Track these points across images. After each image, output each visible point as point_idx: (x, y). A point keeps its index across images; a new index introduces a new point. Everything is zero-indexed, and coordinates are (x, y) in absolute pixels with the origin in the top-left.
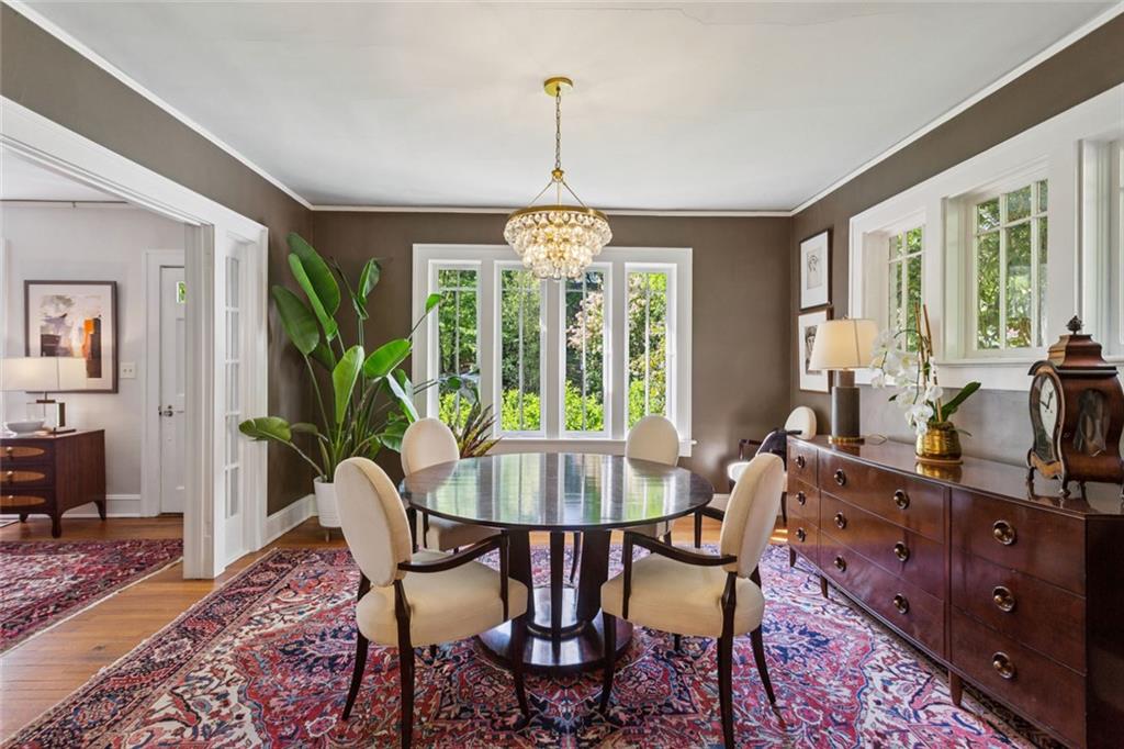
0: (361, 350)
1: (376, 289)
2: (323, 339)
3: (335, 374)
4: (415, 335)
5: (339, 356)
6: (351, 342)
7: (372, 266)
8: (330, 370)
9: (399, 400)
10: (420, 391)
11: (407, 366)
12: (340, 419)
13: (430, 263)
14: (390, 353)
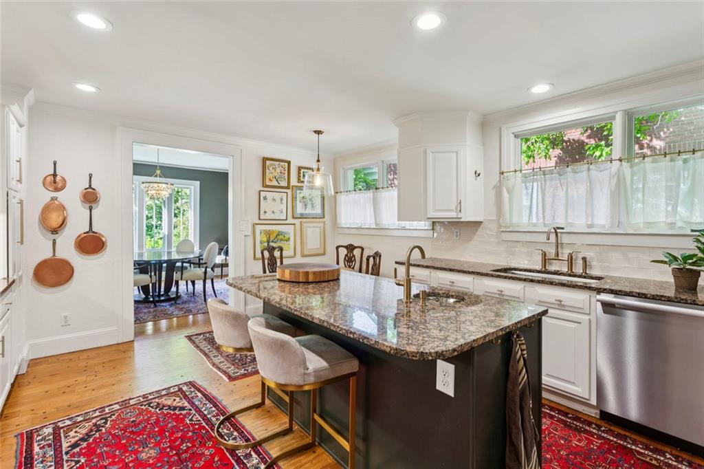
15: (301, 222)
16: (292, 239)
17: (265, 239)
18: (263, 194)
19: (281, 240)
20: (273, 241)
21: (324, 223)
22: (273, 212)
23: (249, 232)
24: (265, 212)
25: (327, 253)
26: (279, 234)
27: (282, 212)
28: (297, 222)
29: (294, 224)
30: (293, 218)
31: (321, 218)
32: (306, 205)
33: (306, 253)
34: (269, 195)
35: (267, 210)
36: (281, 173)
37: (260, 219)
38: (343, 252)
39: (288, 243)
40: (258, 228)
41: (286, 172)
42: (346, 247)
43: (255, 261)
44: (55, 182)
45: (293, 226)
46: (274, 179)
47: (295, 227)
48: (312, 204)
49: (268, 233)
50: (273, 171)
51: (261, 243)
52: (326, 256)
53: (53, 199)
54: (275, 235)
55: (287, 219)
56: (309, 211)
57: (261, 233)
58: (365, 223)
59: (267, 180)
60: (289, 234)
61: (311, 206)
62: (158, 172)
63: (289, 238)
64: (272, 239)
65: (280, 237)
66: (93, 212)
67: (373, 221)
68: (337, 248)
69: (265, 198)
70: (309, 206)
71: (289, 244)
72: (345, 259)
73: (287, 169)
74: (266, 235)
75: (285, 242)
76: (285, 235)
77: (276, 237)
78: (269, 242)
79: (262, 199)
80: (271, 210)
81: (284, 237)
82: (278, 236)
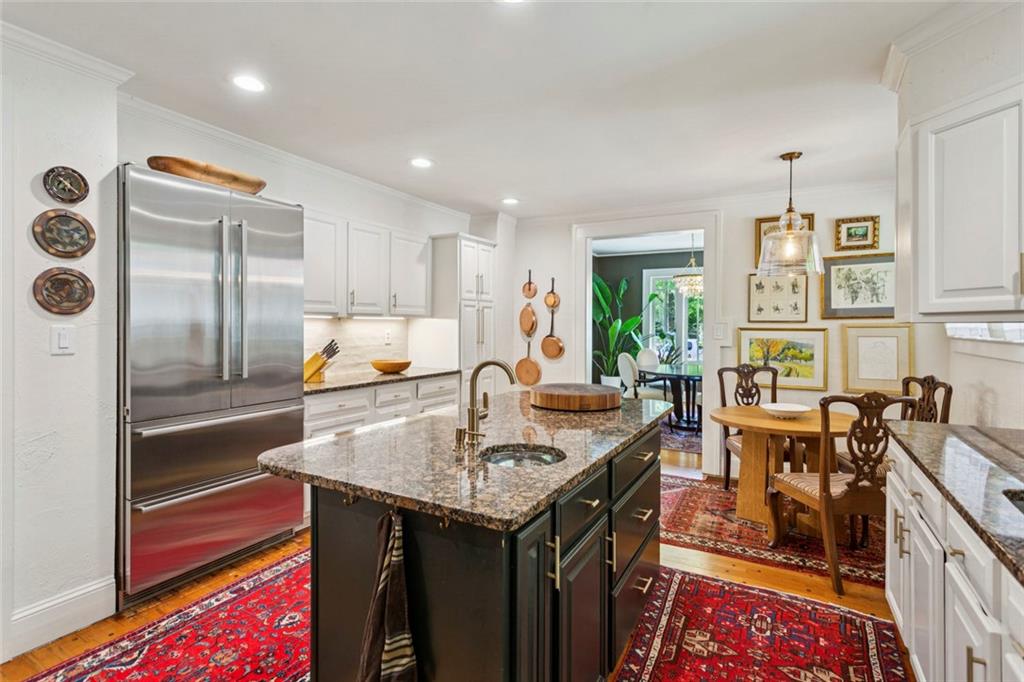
0: (620, 321)
1: (626, 292)
2: (605, 317)
3: (610, 331)
4: (644, 313)
5: (611, 324)
6: (615, 318)
7: (624, 282)
8: (607, 330)
9: (636, 342)
10: (646, 339)
11: (640, 328)
12: (611, 350)
13: (651, 279)
14: (633, 322)
15: (842, 326)
16: (819, 357)
17: (760, 354)
18: (755, 279)
19: (794, 357)
20: (775, 359)
21: (909, 327)
22: (777, 309)
23: (730, 342)
24: (760, 310)
26: (790, 346)
27: (796, 308)
28: (833, 325)
29: (824, 330)
30: (823, 317)
32: (855, 292)
35: (762, 307)
37: (749, 321)
39: (810, 363)
40: (747, 336)
44: (529, 288)
45: (822, 333)
47: (826, 336)
48: (874, 289)
49: (766, 344)
53: (529, 305)
54: (780, 348)
55: (806, 321)
56: (863, 303)
57: (751, 343)
60: (812, 347)
61: (868, 293)
62: (693, 261)
63: (812, 356)
64: (773, 355)
65: (791, 352)
66: (555, 316)
69: (760, 286)
70: (864, 293)
71: (812, 367)
74: (762, 348)
75: (803, 362)
76: (803, 350)
77: (783, 351)
78: (768, 359)
79: (753, 288)
80: (772, 305)
81: (801, 352)
82: (786, 351)
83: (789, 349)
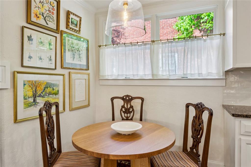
15: (69, 73)
16: (61, 92)
17: (30, 94)
18: (27, 32)
19: (50, 94)
20: (40, 96)
21: (89, 75)
23: (8, 84)
24: (30, 57)
25: (91, 105)
26: (48, 85)
28: (66, 72)
29: (63, 75)
30: (62, 67)
31: (86, 70)
32: (74, 55)
33: (74, 106)
34: (35, 35)
36: (49, 11)
37: (22, 66)
38: (119, 103)
39: (57, 96)
40: (21, 78)
41: (55, 12)
42: (122, 98)
43: (16, 125)
45: (62, 77)
46: (41, 17)
47: (64, 78)
48: (79, 54)
49: (34, 85)
50: (40, 5)
51: (25, 99)
52: (90, 107)
54: (43, 87)
55: (56, 69)
56: (76, 62)
57: (24, 85)
58: (137, 75)
59: (33, 15)
60: (58, 86)
61: (78, 56)
63: (58, 91)
64: (38, 93)
65: (49, 90)
67: (150, 72)
68: (112, 99)
69: (30, 38)
70: (77, 56)
71: (58, 98)
72: (121, 110)
73: (55, 8)
74: (32, 88)
75: (54, 96)
76: (54, 88)
77: (44, 89)
78: (36, 97)
79: (26, 39)
80: (38, 55)
81: (53, 89)
82: (46, 89)
83: (47, 88)
